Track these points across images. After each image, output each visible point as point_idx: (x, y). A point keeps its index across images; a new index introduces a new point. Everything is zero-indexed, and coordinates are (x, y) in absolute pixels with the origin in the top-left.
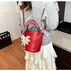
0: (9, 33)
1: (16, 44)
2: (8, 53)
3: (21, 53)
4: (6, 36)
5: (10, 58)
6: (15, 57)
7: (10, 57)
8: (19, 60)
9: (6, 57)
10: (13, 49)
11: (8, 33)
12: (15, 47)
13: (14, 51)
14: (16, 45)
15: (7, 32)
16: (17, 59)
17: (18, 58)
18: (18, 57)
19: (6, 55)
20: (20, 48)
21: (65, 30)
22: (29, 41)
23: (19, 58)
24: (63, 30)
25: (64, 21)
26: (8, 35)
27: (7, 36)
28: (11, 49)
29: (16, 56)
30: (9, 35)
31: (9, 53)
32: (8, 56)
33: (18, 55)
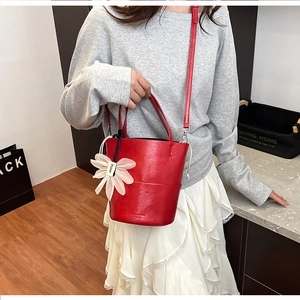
0: (20, 153)
1: (50, 198)
2: (18, 238)
3: (74, 238)
4: (9, 167)
5: (25, 259)
6: (49, 254)
7: (27, 256)
8: (66, 267)
9: (7, 258)
10: (40, 221)
11: (16, 153)
12: (49, 215)
13: (43, 231)
14: (50, 204)
15: (12, 148)
16: (55, 265)
17: (58, 259)
18: (60, 258)
19: (6, 246)
20: (70, 217)
21: (257, 139)
22: (130, 180)
23: (65, 261)
24: (250, 137)
25: (250, 101)
26: (18, 162)
27: (14, 164)
28: (31, 221)
29: (51, 251)
30: (23, 160)
31: (21, 237)
32: (19, 252)
33: (61, 248)
